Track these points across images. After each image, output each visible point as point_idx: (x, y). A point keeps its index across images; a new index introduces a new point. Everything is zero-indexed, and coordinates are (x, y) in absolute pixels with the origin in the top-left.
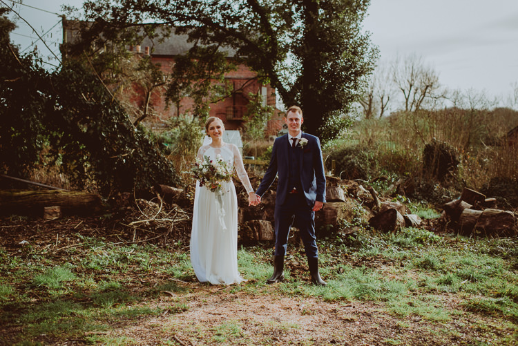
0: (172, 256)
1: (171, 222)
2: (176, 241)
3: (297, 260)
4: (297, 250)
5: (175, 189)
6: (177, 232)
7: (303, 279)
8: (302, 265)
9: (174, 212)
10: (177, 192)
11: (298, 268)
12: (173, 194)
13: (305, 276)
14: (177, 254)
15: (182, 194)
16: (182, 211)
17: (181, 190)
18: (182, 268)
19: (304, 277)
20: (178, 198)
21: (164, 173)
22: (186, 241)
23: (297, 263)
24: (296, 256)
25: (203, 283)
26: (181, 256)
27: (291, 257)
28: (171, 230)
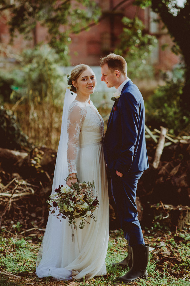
0: (7, 243)
1: (9, 198)
2: (15, 223)
3: (169, 248)
4: (173, 235)
5: (16, 153)
6: (18, 211)
7: (172, 274)
8: (176, 254)
9: (14, 184)
10: (20, 157)
11: (169, 259)
12: (14, 159)
13: (176, 269)
14: (14, 241)
15: (26, 160)
16: (24, 182)
17: (25, 155)
18: (17, 258)
19: (174, 272)
20: (20, 165)
21: (6, 130)
22: (27, 223)
23: (169, 253)
24: (169, 243)
25: (41, 279)
26: (19, 242)
27: (162, 244)
28: (9, 207)
